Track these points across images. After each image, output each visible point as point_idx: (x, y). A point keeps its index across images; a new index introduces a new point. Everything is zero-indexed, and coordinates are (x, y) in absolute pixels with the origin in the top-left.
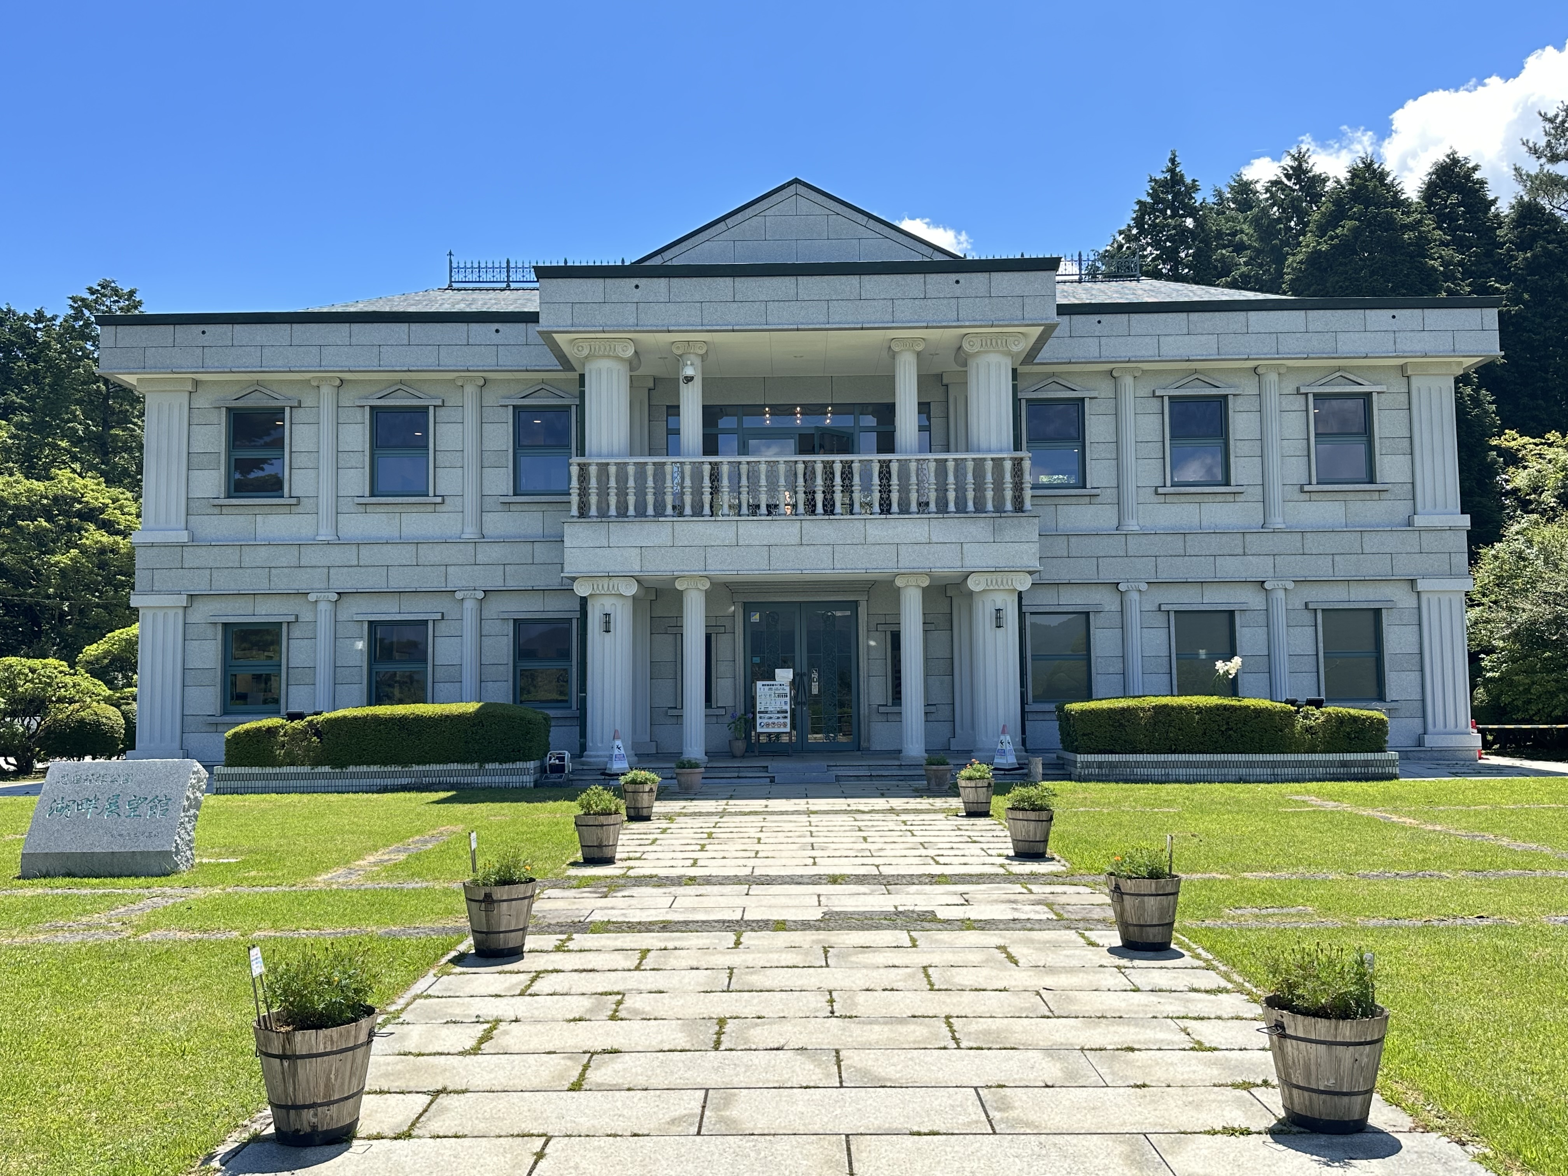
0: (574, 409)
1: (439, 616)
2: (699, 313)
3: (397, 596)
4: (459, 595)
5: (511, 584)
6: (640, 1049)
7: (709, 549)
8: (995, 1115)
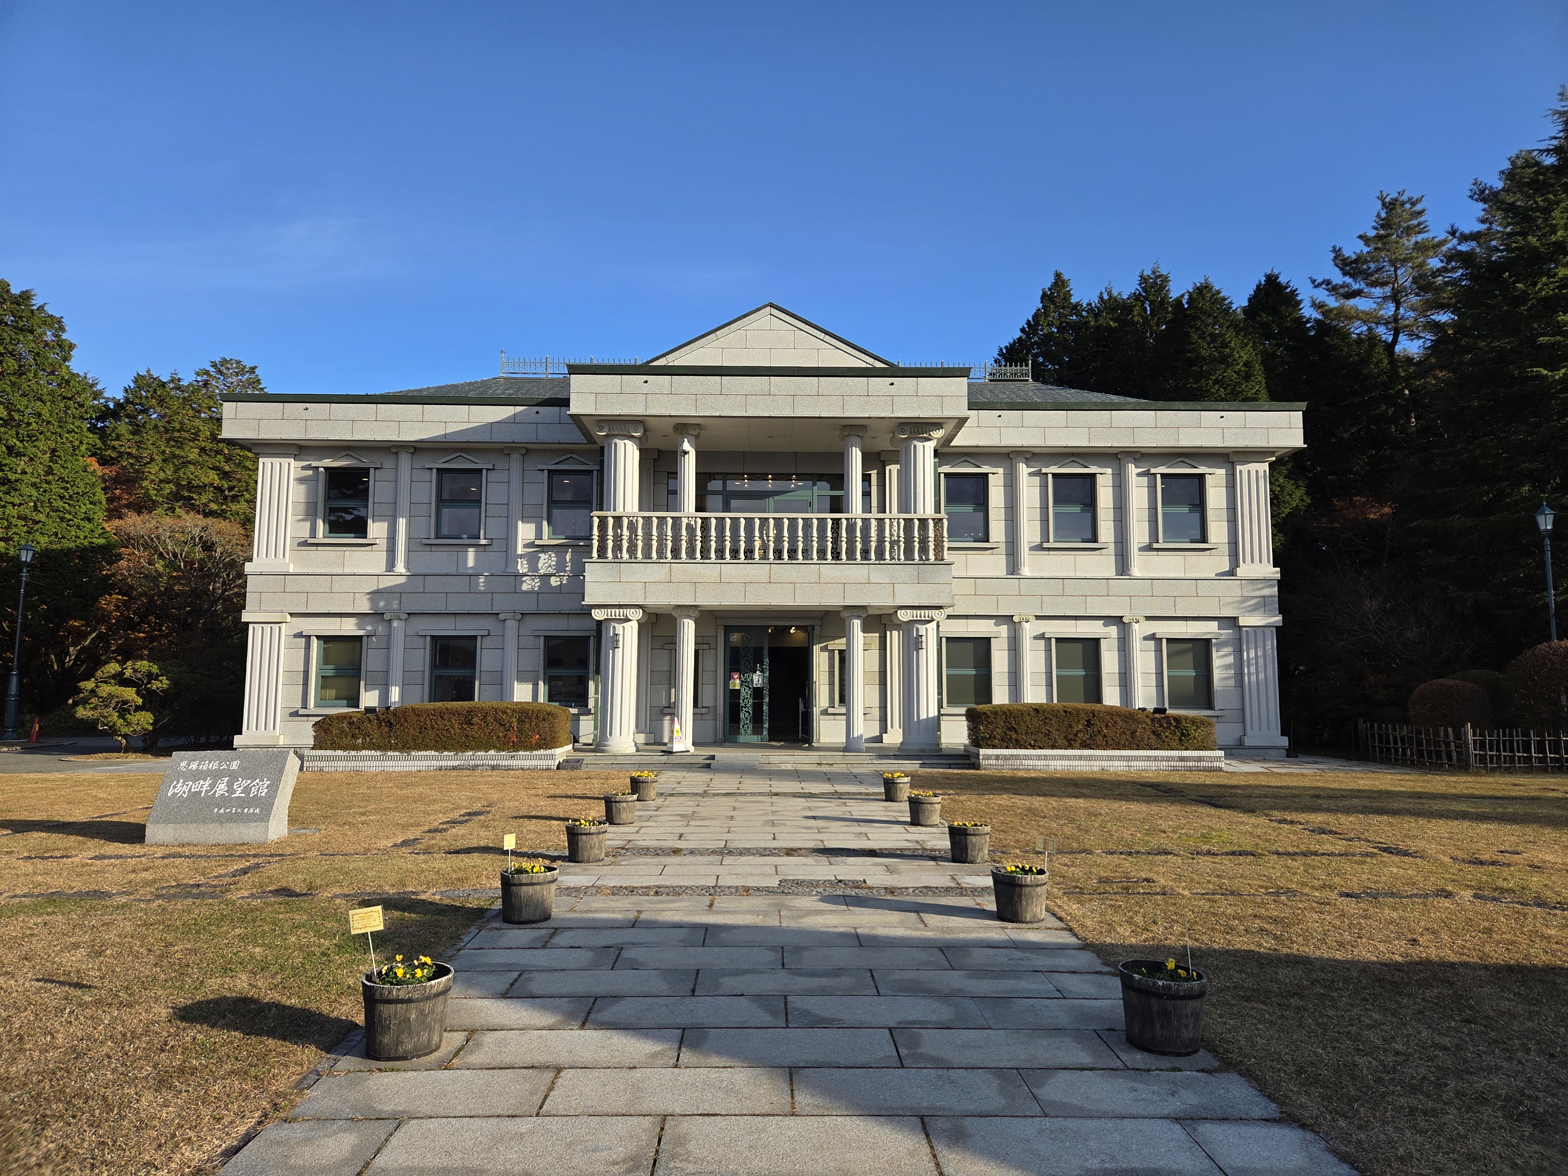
0: (595, 473)
1: (486, 633)
2: (694, 402)
3: (453, 617)
4: (501, 617)
5: (543, 608)
6: (633, 994)
7: (698, 585)
8: (903, 1052)
